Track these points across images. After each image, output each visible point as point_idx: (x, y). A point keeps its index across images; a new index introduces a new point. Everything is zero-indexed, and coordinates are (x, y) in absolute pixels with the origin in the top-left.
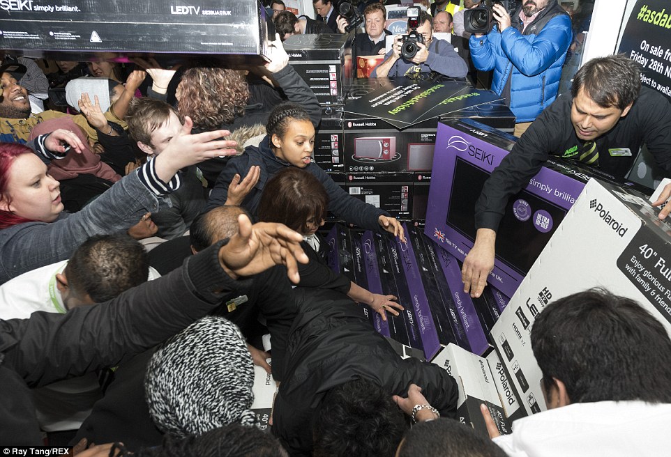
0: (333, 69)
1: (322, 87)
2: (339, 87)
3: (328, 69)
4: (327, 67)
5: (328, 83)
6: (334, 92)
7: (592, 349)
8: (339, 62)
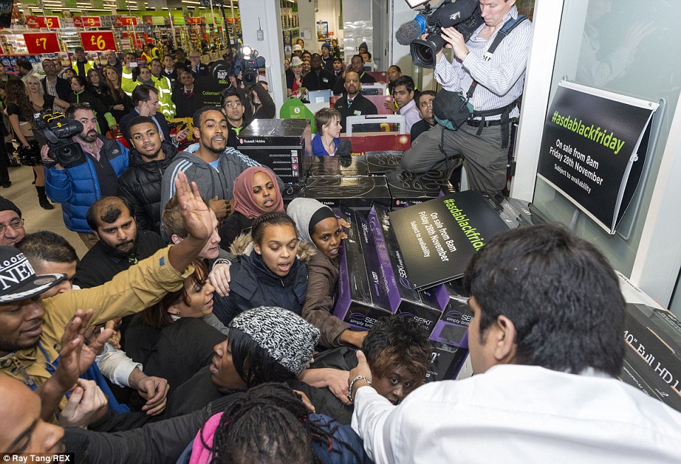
0: (295, 154)
1: (284, 169)
2: (300, 170)
3: (290, 153)
4: (289, 152)
5: (290, 166)
6: (296, 174)
7: (560, 292)
8: (301, 147)
